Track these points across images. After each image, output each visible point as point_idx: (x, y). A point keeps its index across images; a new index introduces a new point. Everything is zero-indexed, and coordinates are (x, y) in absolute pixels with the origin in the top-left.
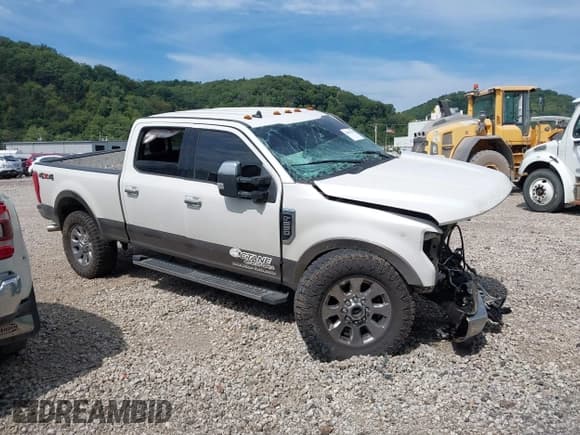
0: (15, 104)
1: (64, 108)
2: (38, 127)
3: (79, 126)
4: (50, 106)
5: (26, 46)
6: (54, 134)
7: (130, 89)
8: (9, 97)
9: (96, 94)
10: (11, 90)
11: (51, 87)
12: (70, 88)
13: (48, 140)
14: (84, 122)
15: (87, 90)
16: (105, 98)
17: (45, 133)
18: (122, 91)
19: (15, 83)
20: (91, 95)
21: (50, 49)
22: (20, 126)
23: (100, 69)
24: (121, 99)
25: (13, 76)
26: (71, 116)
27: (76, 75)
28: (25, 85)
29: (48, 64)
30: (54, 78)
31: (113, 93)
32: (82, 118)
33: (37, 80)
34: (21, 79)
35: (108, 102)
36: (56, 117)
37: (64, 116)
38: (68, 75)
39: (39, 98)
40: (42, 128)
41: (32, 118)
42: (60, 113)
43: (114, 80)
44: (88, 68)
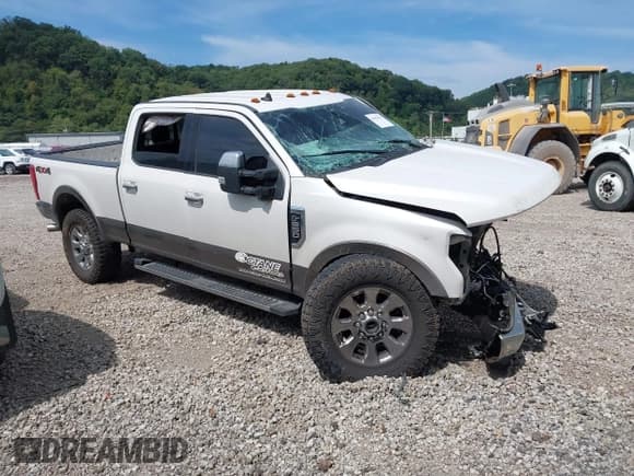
0: (38, 93)
1: (90, 96)
2: (63, 118)
3: (106, 116)
4: (75, 95)
5: (48, 28)
6: (81, 125)
7: (161, 75)
8: (32, 85)
9: (124, 80)
10: (33, 77)
11: (76, 73)
12: (97, 76)
13: (74, 131)
14: (112, 112)
15: (115, 77)
16: (135, 85)
17: (71, 124)
18: (153, 78)
19: (38, 69)
20: (119, 82)
21: (74, 31)
22: (44, 116)
23: (128, 52)
24: (152, 87)
25: (35, 61)
26: (98, 105)
27: (103, 60)
28: (48, 71)
29: (73, 48)
30: (78, 63)
31: (143, 80)
32: (109, 107)
33: (62, 66)
34: (44, 65)
35: (137, 90)
36: (82, 106)
37: (90, 106)
38: (94, 60)
39: (63, 85)
40: (67, 119)
41: (57, 107)
42: (86, 101)
43: (143, 65)
44: (116, 52)
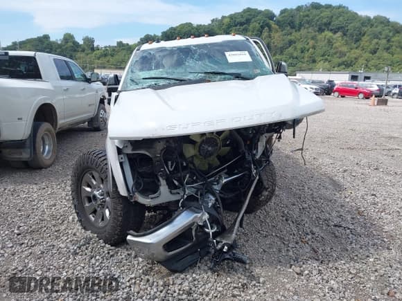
0: (314, 47)
1: (344, 49)
2: (324, 62)
3: (352, 61)
4: (336, 48)
5: (329, 7)
6: (334, 67)
7: (398, 32)
8: (311, 43)
9: (371, 36)
10: (313, 38)
11: (339, 34)
12: (352, 35)
13: (329, 71)
14: (356, 59)
15: (364, 35)
16: (376, 40)
17: (328, 66)
18: (391, 34)
19: (317, 33)
20: (365, 38)
21: (344, 7)
22: (314, 61)
23: (376, 18)
24: (389, 41)
25: (317, 29)
26: (348, 54)
27: (358, 25)
28: (323, 34)
29: (341, 18)
30: (342, 27)
31: (383, 36)
32: (355, 56)
33: (331, 30)
34: (321, 30)
35: (377, 43)
36: (338, 55)
37: (343, 54)
38: (352, 25)
39: (330, 42)
40: (327, 63)
41: (323, 56)
42: (340, 52)
43: (386, 26)
44: (369, 19)
